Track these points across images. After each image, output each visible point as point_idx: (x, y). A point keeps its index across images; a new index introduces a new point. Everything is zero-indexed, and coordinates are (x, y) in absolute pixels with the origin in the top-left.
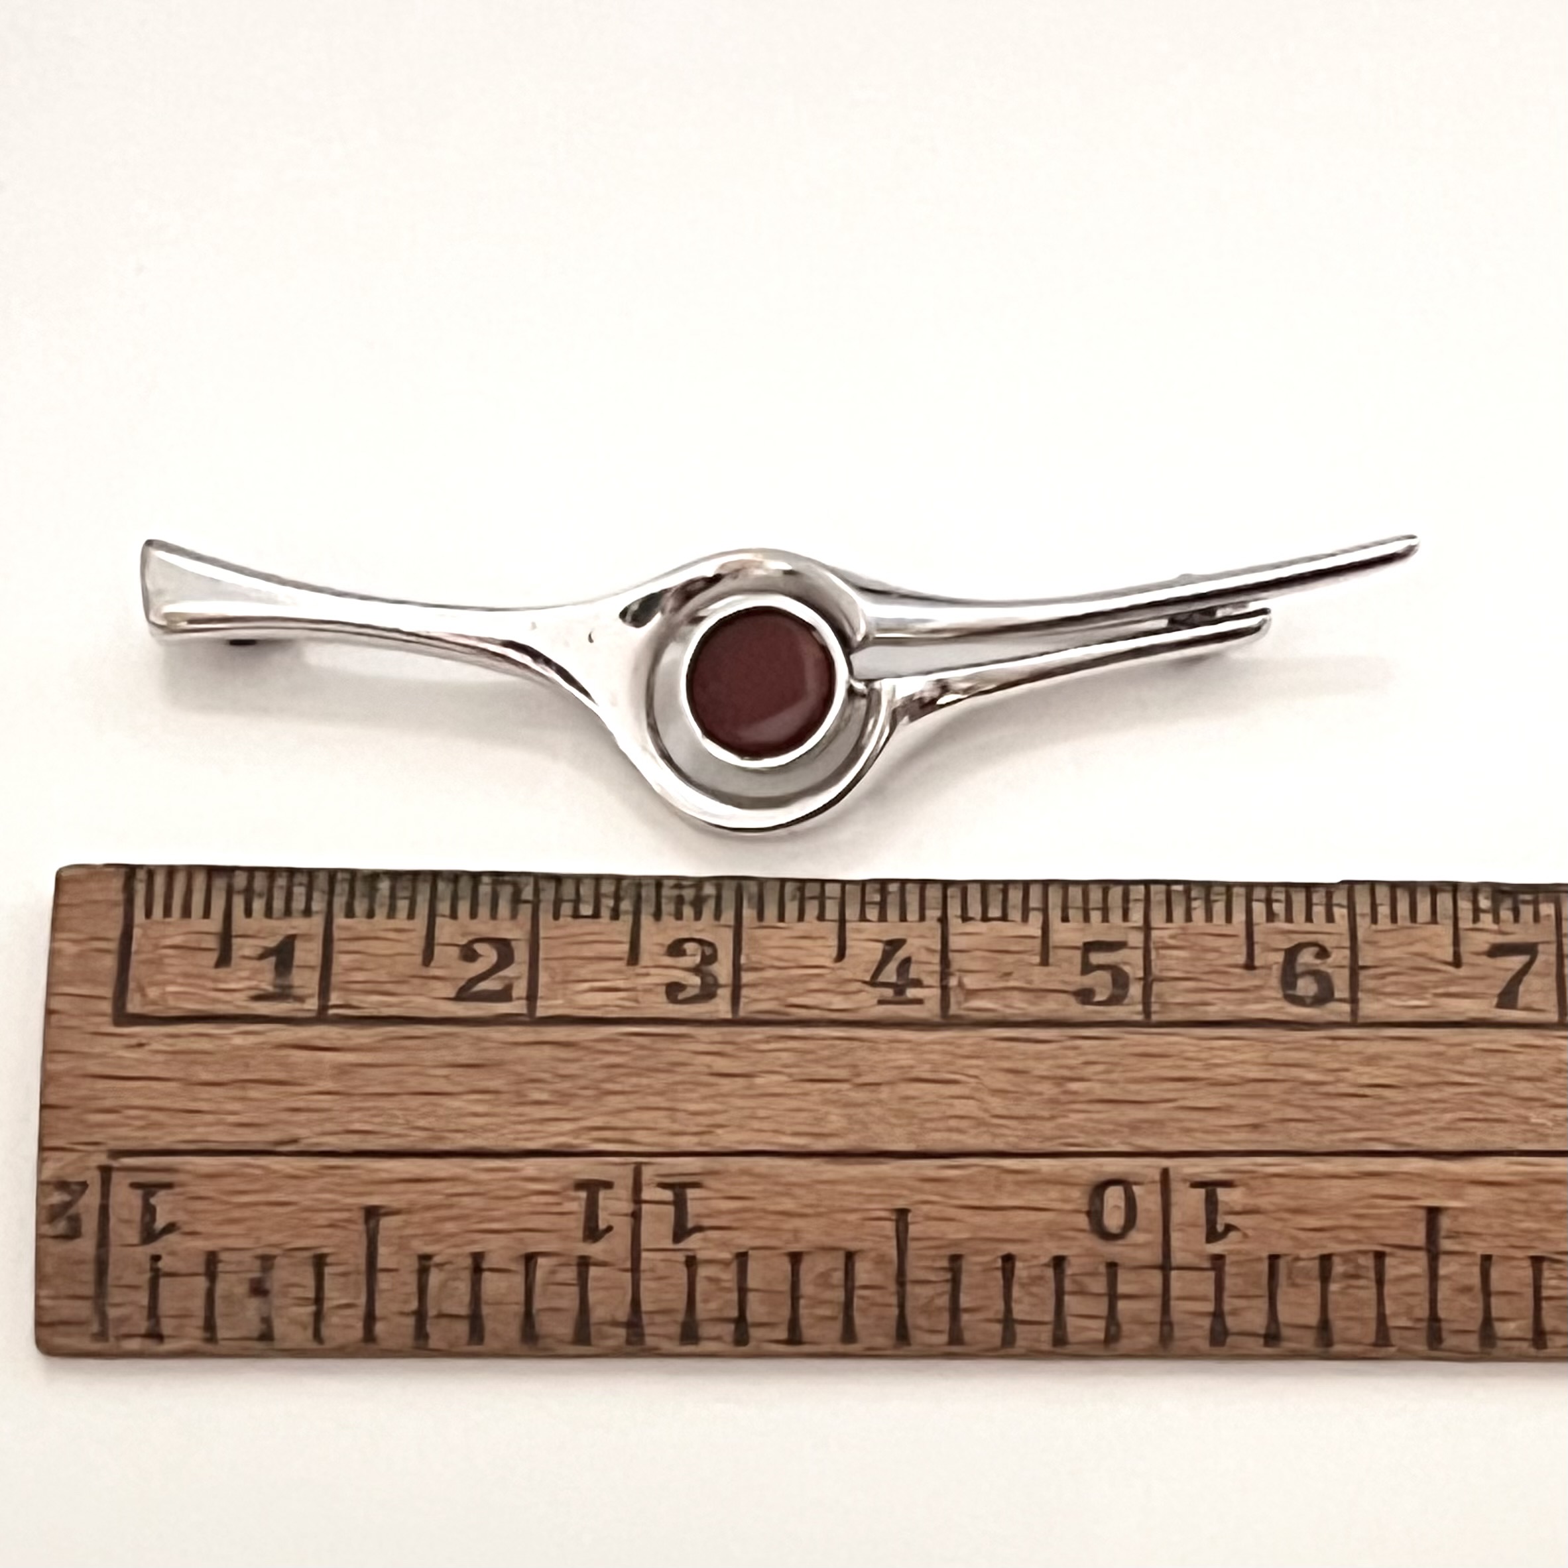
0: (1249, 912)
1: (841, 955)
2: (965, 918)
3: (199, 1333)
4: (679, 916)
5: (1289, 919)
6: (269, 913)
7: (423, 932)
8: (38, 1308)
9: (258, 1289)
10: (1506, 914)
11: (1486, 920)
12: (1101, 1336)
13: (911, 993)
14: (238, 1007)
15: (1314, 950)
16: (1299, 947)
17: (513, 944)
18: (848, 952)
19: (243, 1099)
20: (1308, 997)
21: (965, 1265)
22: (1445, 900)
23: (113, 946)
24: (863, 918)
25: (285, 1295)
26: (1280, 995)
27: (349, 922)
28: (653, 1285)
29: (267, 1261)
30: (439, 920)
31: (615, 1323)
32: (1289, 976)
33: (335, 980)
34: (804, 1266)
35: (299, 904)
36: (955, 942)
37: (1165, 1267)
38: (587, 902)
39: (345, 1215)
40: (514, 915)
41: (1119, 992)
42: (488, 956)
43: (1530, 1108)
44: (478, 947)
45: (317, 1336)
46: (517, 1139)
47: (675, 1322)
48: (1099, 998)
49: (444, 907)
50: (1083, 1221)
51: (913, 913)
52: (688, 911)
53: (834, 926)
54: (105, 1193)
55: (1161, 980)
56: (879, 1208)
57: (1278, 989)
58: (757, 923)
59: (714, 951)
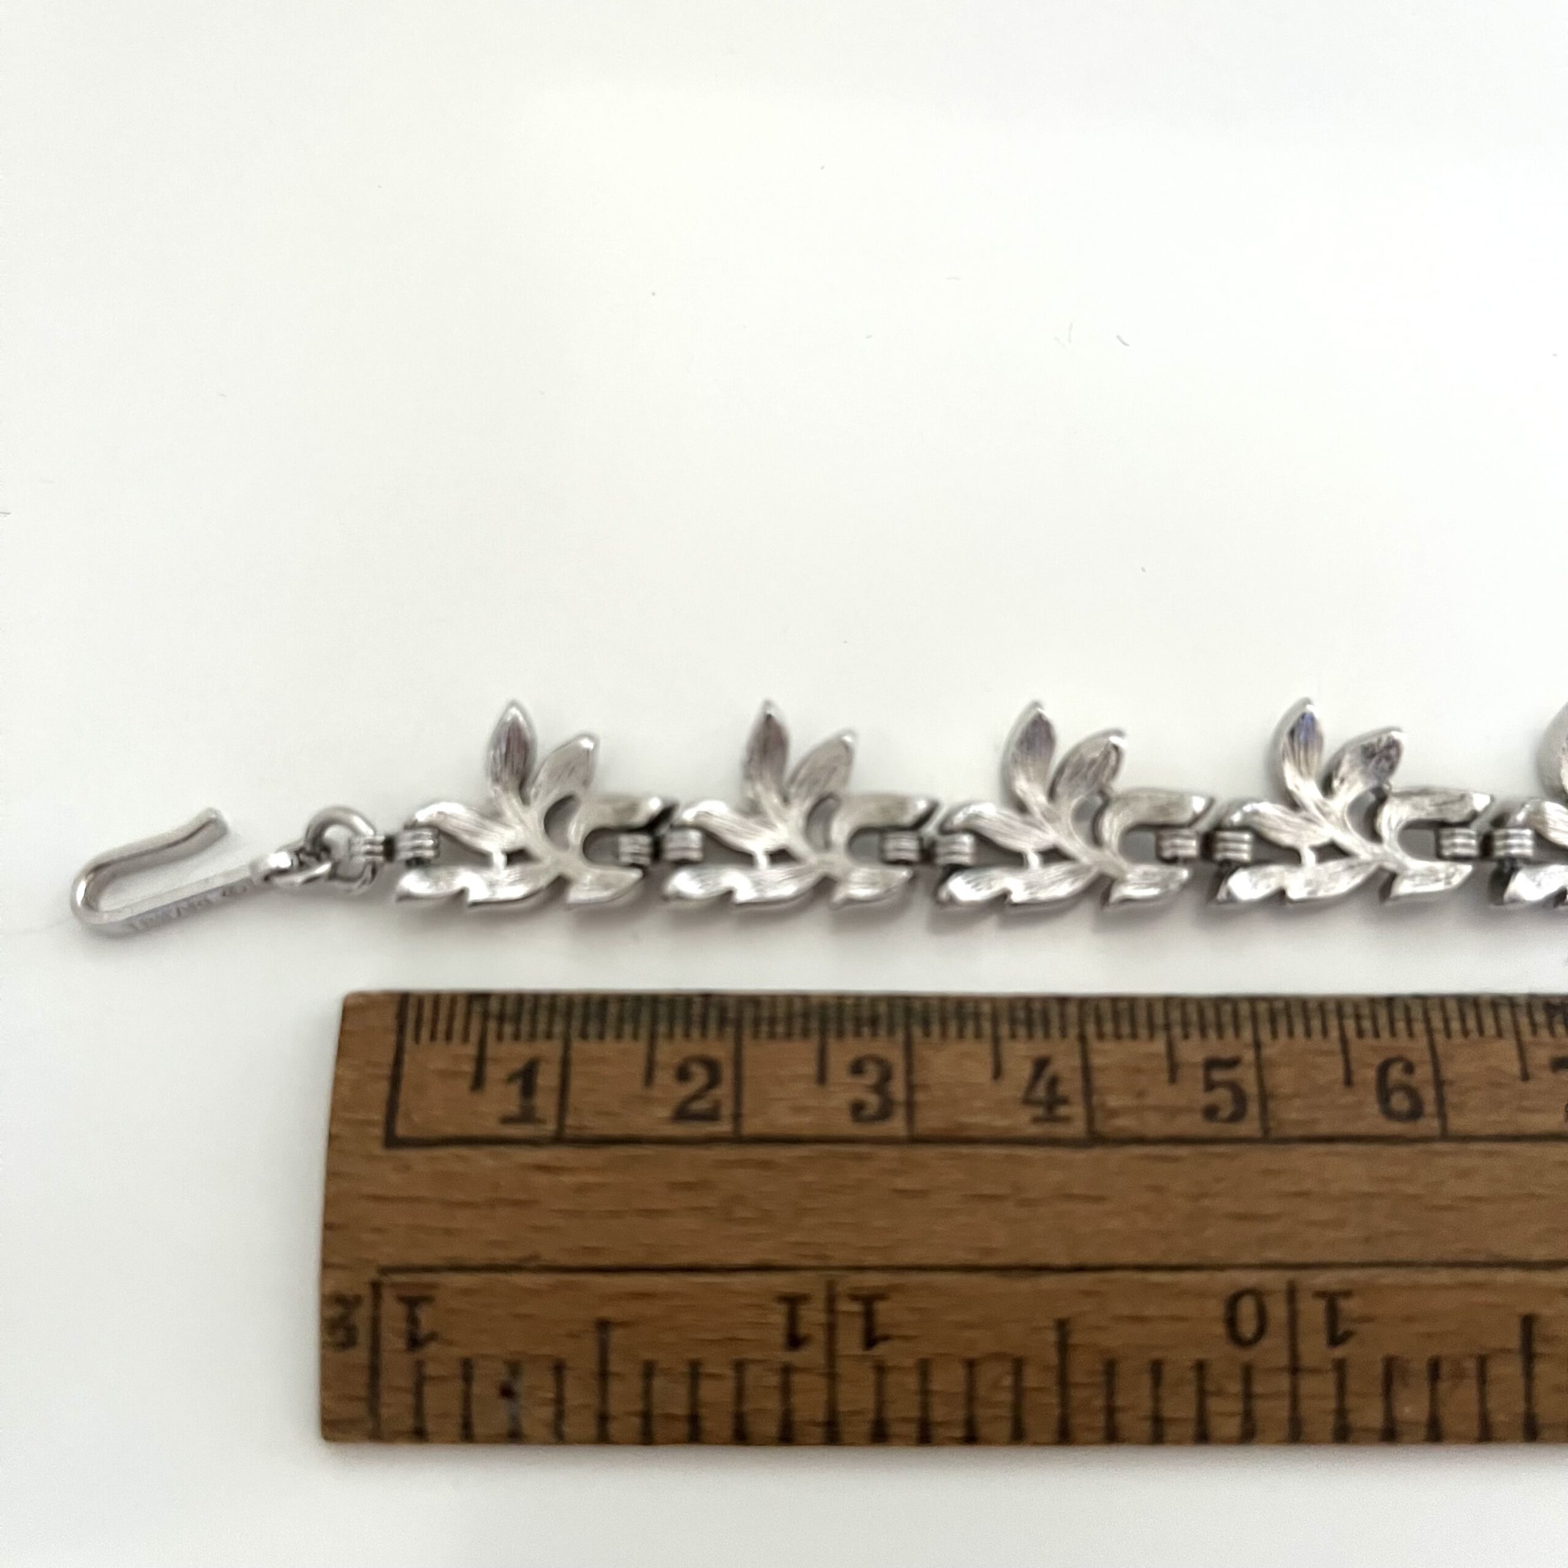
0: (1342, 1028)
2: (1101, 1036)
3: (458, 1431)
4: (858, 1034)
5: (1377, 1034)
6: (517, 1037)
7: (645, 1054)
8: (323, 1408)
9: (507, 1392)
10: (1560, 1028)
12: (1238, 1429)
13: (1063, 1111)
14: (490, 1130)
15: (1402, 1065)
16: (1389, 1063)
17: (720, 1064)
18: (1003, 1069)
19: (493, 1219)
20: (1403, 1112)
21: (1119, 1369)
22: (1505, 1014)
23: (387, 1072)
24: (1013, 1036)
25: (530, 1397)
26: (1378, 1111)
27: (584, 1044)
28: (848, 1388)
29: (514, 1368)
31: (817, 1424)
32: (1384, 1092)
33: (570, 1102)
34: (979, 1369)
35: (542, 1027)
36: (1097, 1061)
37: (1295, 1369)
38: (781, 1022)
40: (721, 1034)
41: (1239, 1108)
42: (700, 1076)
44: (691, 1067)
45: (558, 1429)
47: (866, 1423)
48: (1223, 1115)
49: (662, 1028)
50: (1220, 1329)
51: (1055, 1031)
52: (866, 1031)
54: (376, 1307)
55: (1275, 1096)
56: (1042, 1319)
57: (1377, 1106)
58: (923, 1041)
59: (889, 1069)
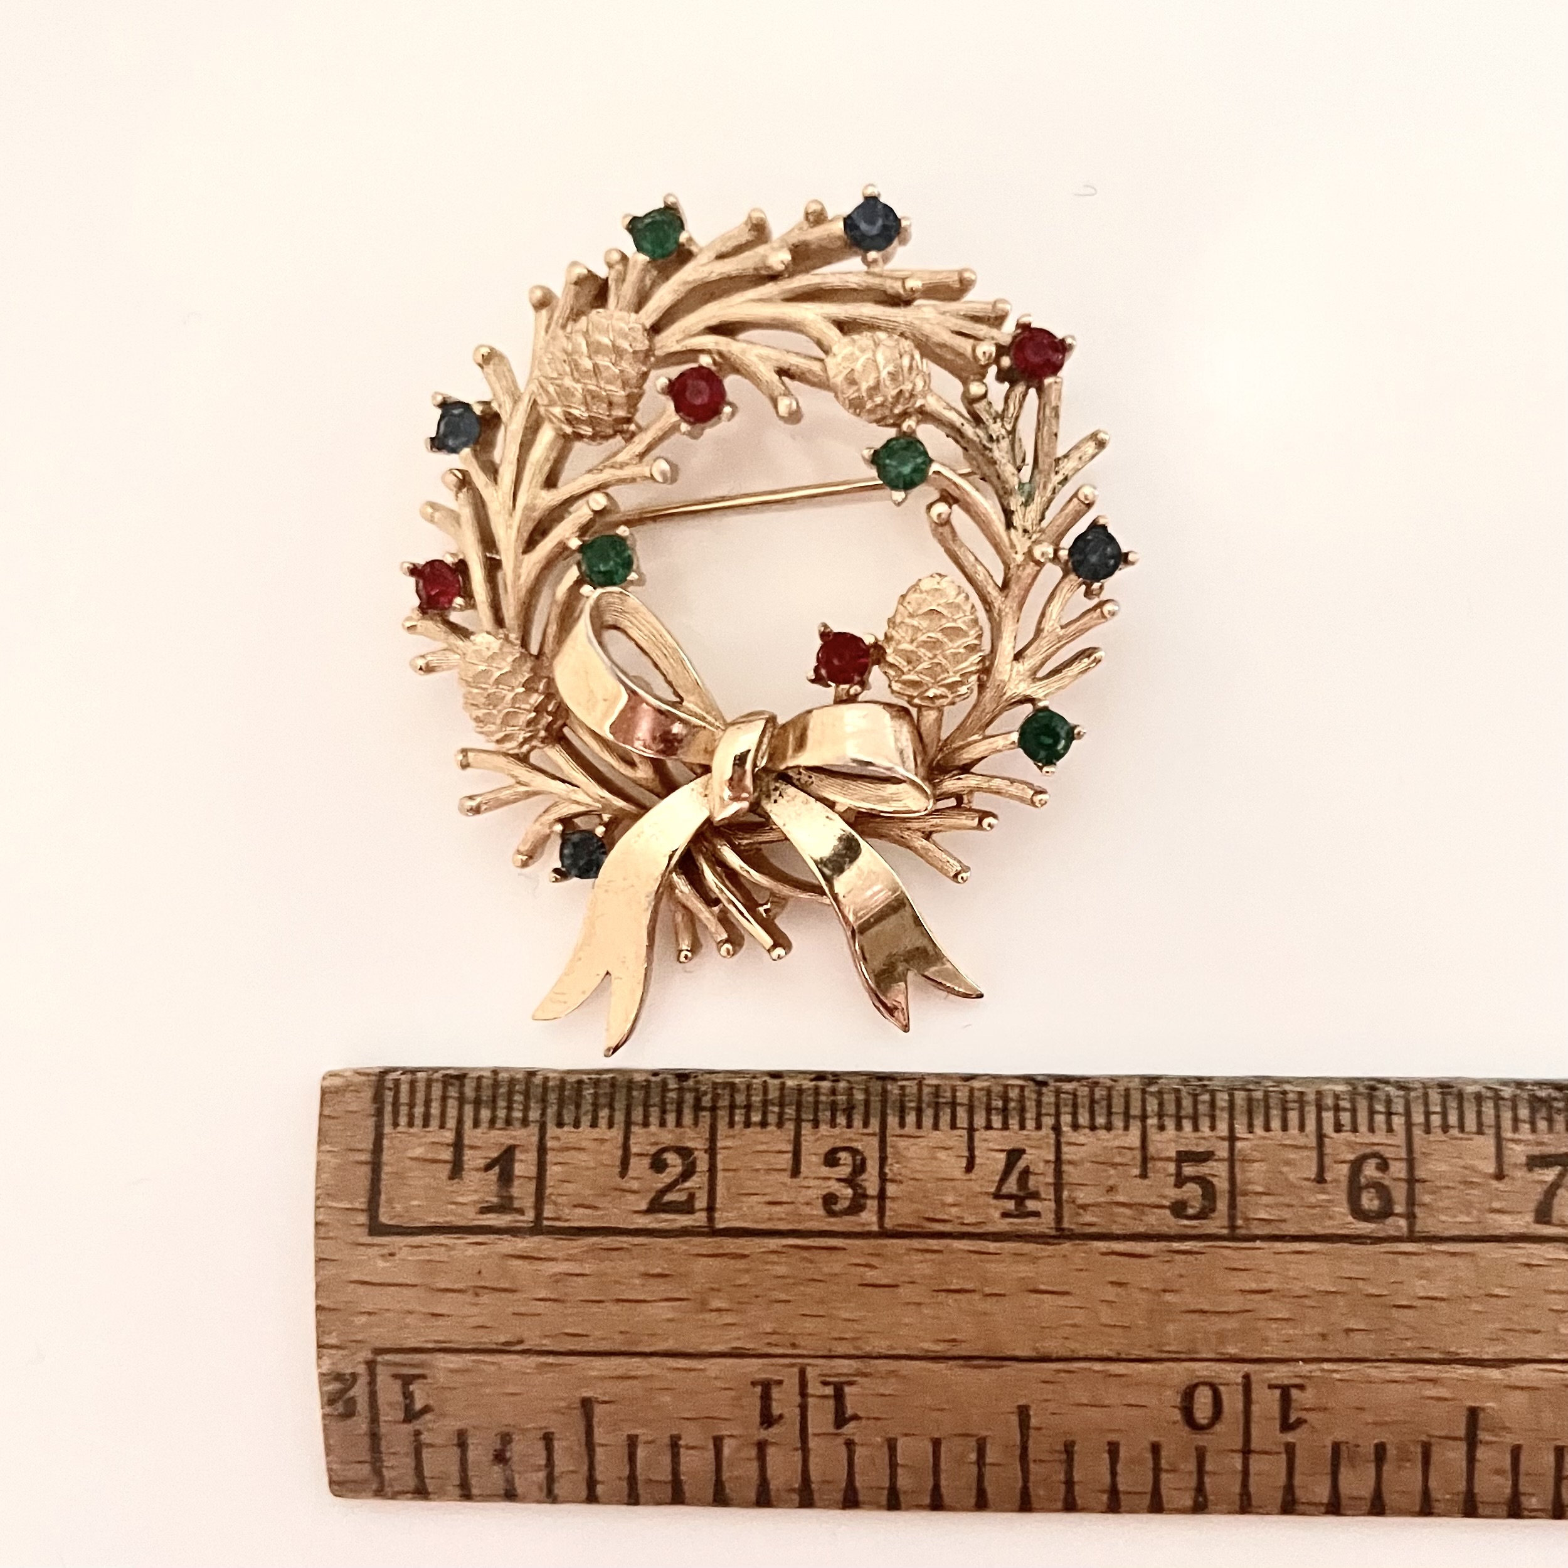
0: (1319, 1120)
2: (1075, 1126)
3: (458, 1491)
5: (1355, 1130)
6: (492, 1122)
8: (330, 1470)
9: (500, 1457)
11: (1525, 1130)
12: (1189, 1503)
14: (469, 1219)
28: (818, 1460)
29: (506, 1439)
30: (634, 1129)
32: (1354, 1190)
35: (518, 1114)
36: (1068, 1152)
37: (1246, 1452)
38: (756, 1108)
39: (566, 1404)
46: (703, 1342)
47: (838, 1489)
49: (638, 1115)
50: (1177, 1415)
51: (1030, 1124)
52: (842, 1120)
53: (965, 1133)
54: (372, 1382)
57: (1345, 1204)
58: (899, 1131)
59: (864, 1161)
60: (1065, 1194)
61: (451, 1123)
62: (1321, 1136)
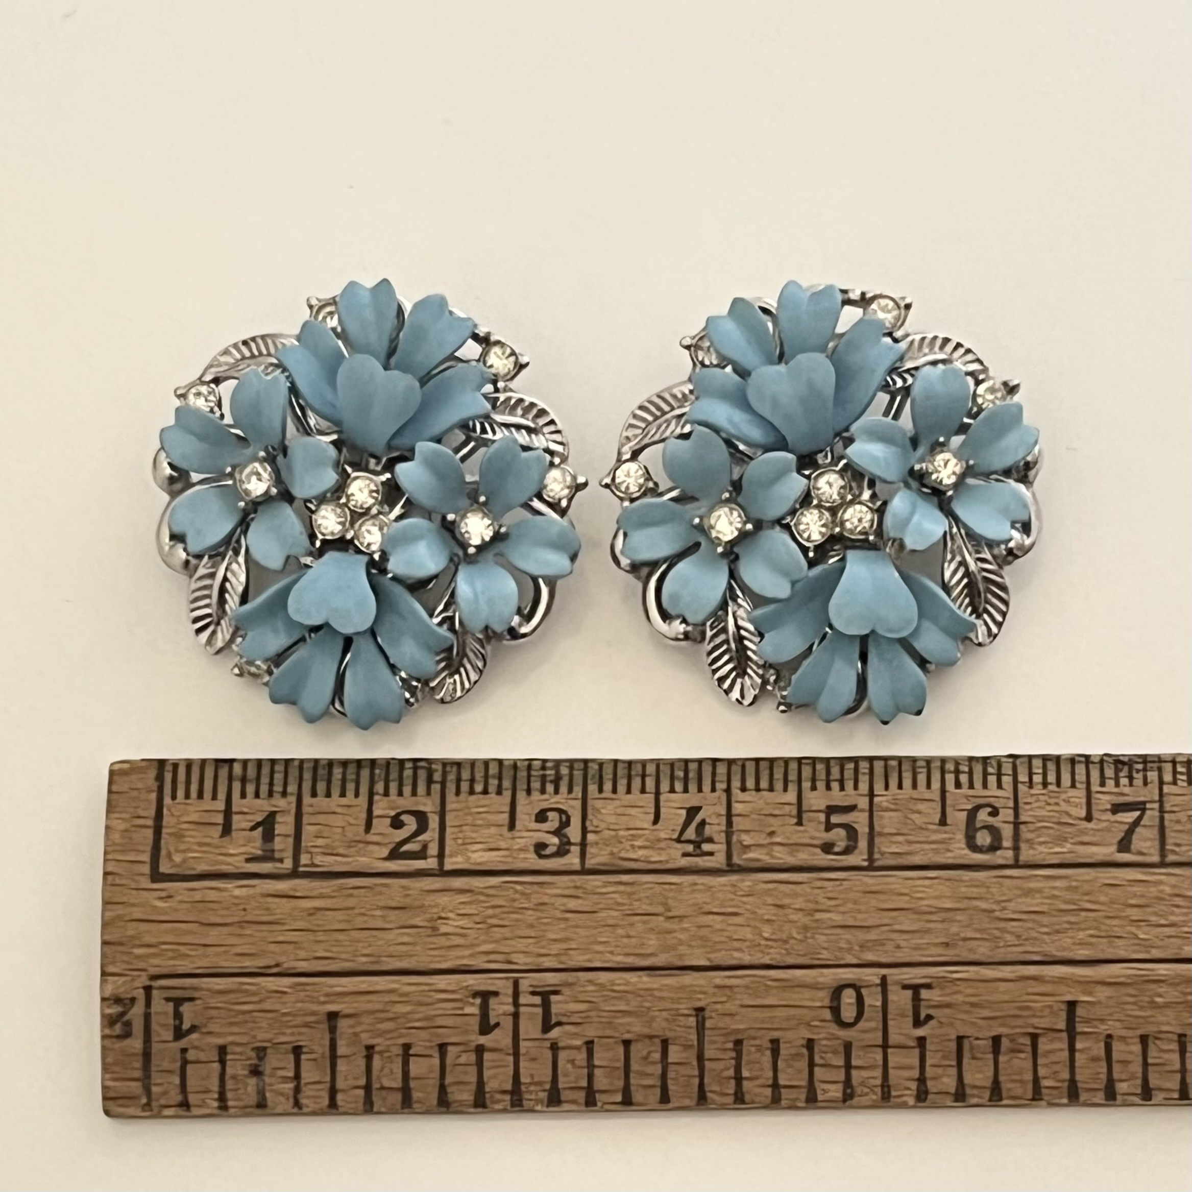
0: (943, 781)
1: (656, 821)
2: (744, 789)
3: (216, 1104)
4: (543, 791)
5: (971, 786)
6: (257, 795)
7: (366, 806)
8: (104, 1088)
9: (256, 1072)
10: (1124, 781)
11: (1110, 783)
12: (839, 1095)
13: (706, 847)
14: (237, 868)
15: (989, 810)
16: (977, 808)
17: (429, 815)
18: (662, 816)
19: (240, 935)
20: (983, 846)
21: (745, 1048)
22: (1080, 769)
23: (150, 822)
24: (672, 790)
25: (272, 1075)
26: (964, 846)
27: (314, 801)
28: (527, 1064)
29: (261, 1052)
30: (376, 798)
31: (504, 1092)
33: (303, 844)
34: (633, 1048)
35: (278, 788)
36: (737, 808)
37: (885, 1046)
38: (479, 782)
39: (312, 1019)
40: (429, 793)
41: (851, 843)
42: (411, 824)
43: (1139, 927)
44: (403, 817)
45: (297, 1104)
46: (432, 962)
47: (544, 1091)
48: (836, 849)
49: (379, 787)
50: (827, 1015)
51: (707, 787)
52: (550, 788)
53: (652, 796)
54: (148, 1004)
55: (881, 834)
56: (684, 1008)
57: (964, 841)
58: (598, 796)
59: (568, 818)
60: (735, 838)
61: (222, 795)
62: (943, 792)
